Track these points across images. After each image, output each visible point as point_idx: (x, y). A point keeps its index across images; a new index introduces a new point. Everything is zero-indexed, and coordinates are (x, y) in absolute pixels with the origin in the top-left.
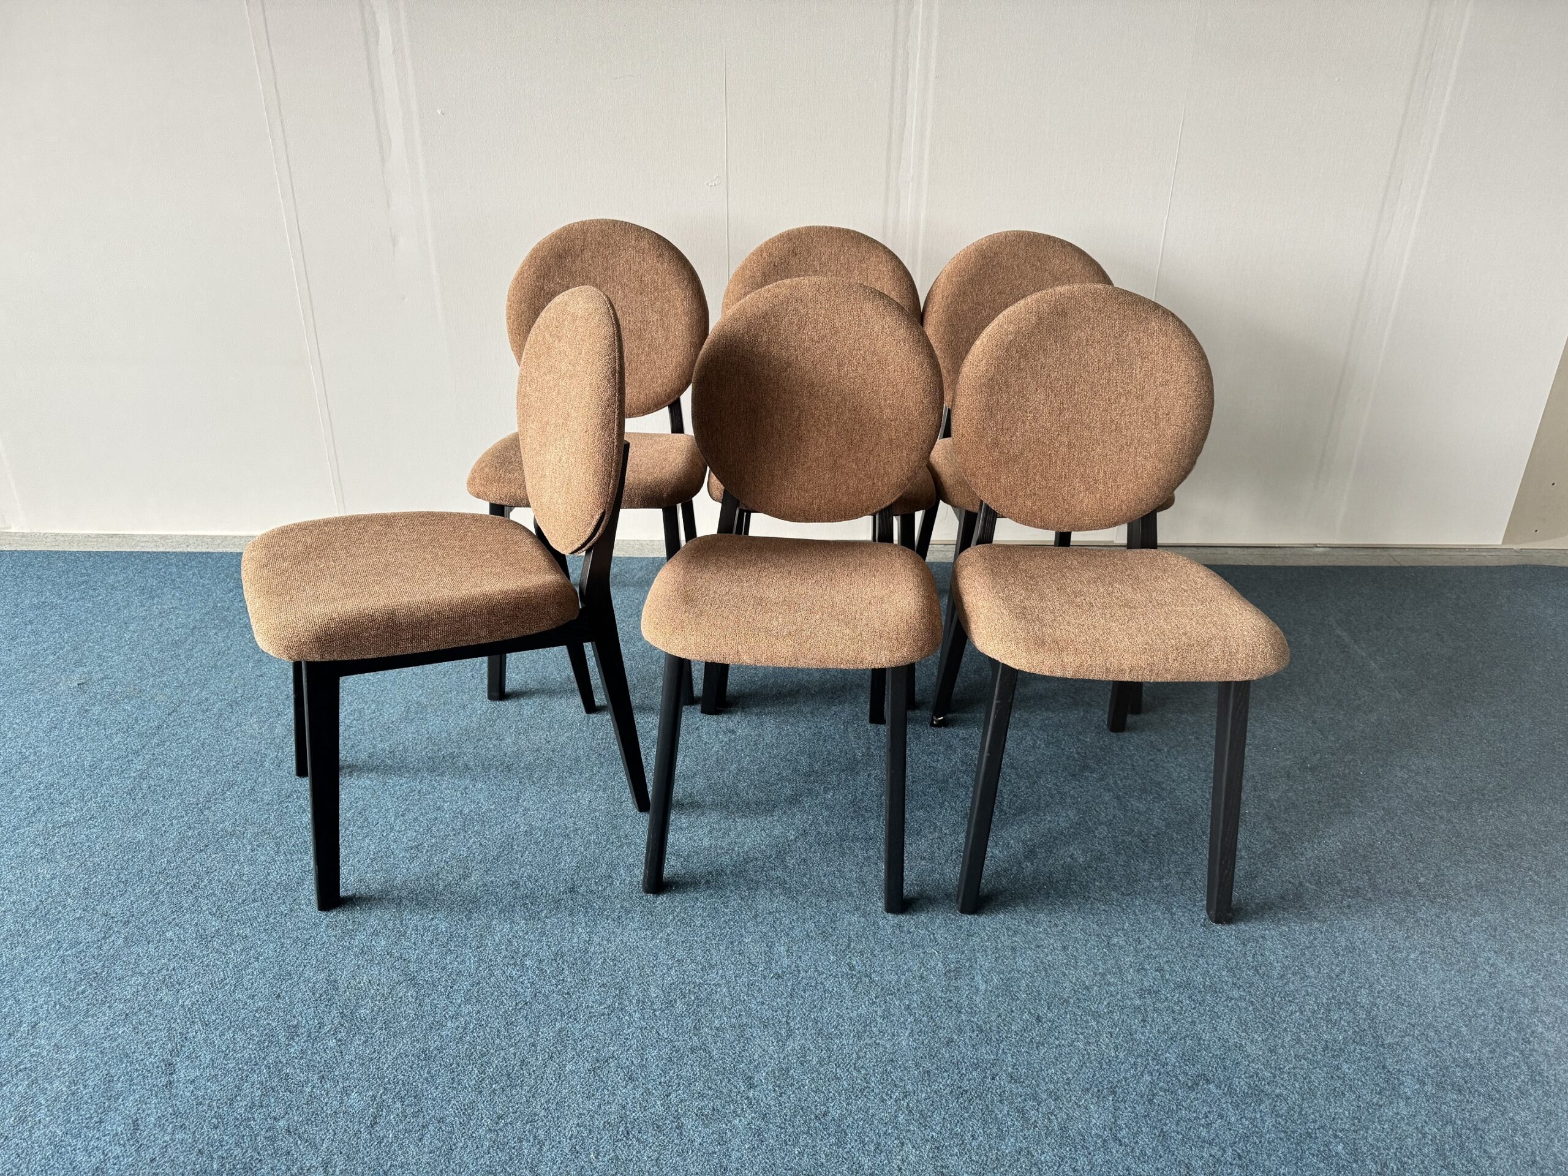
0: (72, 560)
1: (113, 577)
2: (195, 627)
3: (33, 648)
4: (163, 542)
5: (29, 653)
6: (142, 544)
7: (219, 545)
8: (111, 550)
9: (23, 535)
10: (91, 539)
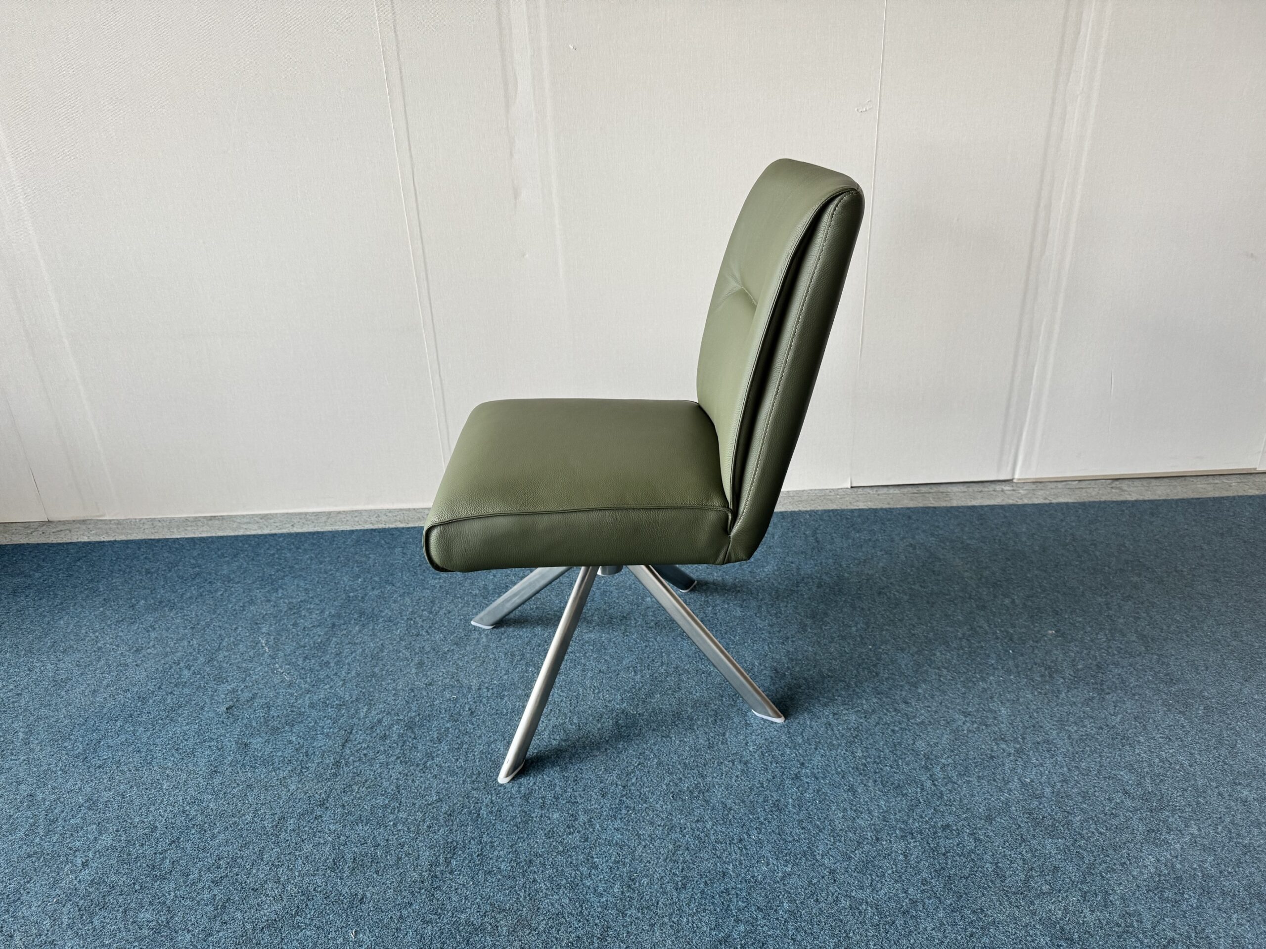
0: (177, 549)
1: (225, 567)
2: (334, 625)
3: (163, 662)
4: (265, 523)
5: (160, 669)
6: (245, 526)
7: (325, 522)
8: (214, 535)
9: (119, 523)
10: (189, 524)
